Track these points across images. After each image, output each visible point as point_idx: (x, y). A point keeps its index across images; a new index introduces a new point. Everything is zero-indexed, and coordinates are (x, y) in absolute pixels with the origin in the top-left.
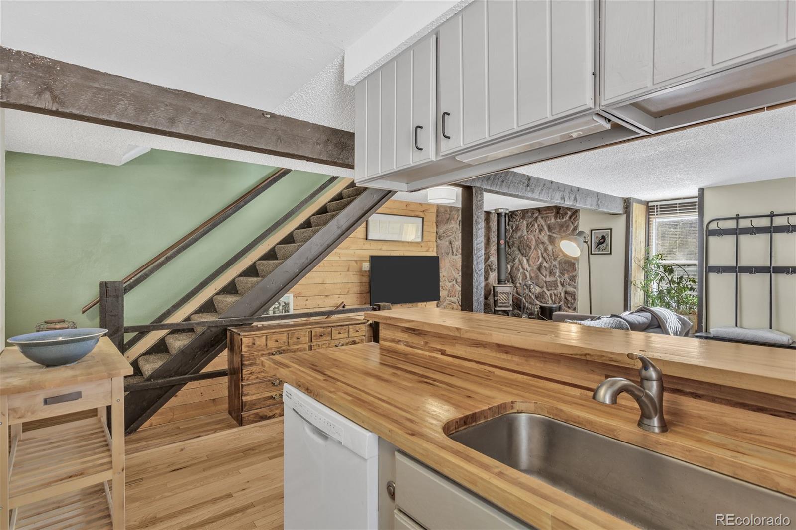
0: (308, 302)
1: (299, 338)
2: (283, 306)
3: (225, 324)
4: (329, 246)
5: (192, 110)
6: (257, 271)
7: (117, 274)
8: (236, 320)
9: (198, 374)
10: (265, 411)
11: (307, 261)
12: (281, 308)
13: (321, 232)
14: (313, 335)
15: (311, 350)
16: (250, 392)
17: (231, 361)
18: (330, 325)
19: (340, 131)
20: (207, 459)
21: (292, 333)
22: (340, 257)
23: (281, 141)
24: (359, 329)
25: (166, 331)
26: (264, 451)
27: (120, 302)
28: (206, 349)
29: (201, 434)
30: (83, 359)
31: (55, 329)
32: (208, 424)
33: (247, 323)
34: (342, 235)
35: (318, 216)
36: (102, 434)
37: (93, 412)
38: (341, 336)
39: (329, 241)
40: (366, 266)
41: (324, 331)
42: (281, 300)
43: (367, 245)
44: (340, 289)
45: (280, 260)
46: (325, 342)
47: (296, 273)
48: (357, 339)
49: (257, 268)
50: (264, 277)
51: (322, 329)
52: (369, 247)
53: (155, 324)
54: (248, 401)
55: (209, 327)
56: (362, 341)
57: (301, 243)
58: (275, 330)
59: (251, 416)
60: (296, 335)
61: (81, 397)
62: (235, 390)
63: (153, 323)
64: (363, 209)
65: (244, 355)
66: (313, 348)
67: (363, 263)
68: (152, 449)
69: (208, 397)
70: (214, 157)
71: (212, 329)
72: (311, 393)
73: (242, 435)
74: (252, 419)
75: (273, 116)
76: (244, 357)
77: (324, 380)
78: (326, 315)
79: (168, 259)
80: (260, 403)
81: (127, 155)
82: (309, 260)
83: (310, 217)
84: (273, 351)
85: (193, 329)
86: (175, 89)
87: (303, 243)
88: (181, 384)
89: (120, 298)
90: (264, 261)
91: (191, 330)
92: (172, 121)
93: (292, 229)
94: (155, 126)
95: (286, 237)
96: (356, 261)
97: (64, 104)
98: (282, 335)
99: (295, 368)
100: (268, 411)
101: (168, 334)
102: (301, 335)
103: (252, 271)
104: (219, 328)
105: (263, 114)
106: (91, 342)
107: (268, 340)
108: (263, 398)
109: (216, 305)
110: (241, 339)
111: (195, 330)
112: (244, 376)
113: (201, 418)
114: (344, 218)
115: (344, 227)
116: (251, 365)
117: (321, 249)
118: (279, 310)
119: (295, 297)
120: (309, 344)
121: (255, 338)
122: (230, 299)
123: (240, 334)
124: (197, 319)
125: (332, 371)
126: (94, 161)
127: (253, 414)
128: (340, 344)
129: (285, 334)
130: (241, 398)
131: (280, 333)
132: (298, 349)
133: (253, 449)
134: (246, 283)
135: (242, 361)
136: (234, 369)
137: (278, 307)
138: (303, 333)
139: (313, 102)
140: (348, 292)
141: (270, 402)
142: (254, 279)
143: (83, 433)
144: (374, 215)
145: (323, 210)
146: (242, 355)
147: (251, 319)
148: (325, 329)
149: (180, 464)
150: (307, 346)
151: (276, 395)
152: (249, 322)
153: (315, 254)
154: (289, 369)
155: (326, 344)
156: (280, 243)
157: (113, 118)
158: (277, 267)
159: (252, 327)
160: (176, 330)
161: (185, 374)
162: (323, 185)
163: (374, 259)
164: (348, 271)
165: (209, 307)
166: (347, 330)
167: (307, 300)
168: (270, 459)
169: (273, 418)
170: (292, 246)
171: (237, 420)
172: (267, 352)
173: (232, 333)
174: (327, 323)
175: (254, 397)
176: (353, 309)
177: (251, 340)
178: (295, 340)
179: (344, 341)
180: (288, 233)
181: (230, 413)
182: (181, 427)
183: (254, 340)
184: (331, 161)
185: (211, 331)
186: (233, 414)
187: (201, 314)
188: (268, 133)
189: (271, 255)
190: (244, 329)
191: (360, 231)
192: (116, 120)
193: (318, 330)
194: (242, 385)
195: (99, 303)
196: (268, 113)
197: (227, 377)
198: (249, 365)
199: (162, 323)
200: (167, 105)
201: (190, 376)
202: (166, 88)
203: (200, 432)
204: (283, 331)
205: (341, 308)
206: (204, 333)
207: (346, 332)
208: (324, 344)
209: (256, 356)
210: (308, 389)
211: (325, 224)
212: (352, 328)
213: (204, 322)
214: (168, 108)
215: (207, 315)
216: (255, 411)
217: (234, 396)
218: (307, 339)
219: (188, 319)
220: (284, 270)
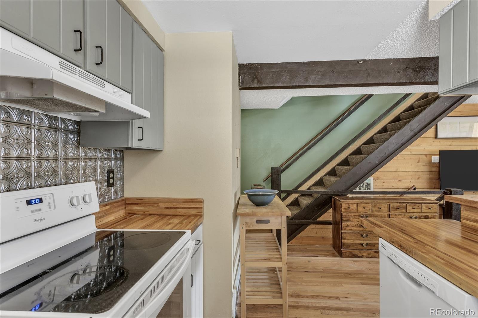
0: (384, 184)
1: (380, 208)
2: (366, 185)
3: (331, 194)
4: (403, 144)
5: (317, 70)
6: (349, 162)
7: (277, 164)
8: (337, 192)
9: (315, 221)
10: (356, 252)
11: (385, 156)
12: (364, 186)
13: (396, 134)
14: (391, 207)
15: (390, 218)
16: (347, 238)
17: (334, 217)
18: (405, 201)
19: (417, 58)
20: (323, 271)
21: (375, 204)
22: (411, 152)
23: (370, 76)
24: (432, 207)
25: (299, 194)
26: (357, 278)
27: (280, 177)
28: (320, 207)
29: (318, 256)
30: (270, 204)
31: (257, 188)
32: (321, 251)
33: (344, 194)
34: (415, 136)
35: (393, 124)
36: (275, 243)
37: (271, 231)
38: (415, 211)
39: (403, 141)
40: (436, 159)
41: (400, 205)
42: (365, 181)
43: (437, 142)
44: (412, 176)
45: (364, 155)
46: (401, 213)
47: (377, 163)
48: (430, 215)
49: (349, 160)
50: (354, 166)
51: (399, 204)
52: (439, 144)
53: (295, 190)
54: (345, 243)
55: (322, 195)
56: (434, 217)
57: (380, 144)
58: (363, 201)
59: (348, 253)
60: (378, 205)
61: (269, 223)
62: (337, 235)
63: (293, 189)
64: (434, 115)
65: (343, 214)
66: (391, 217)
67: (433, 157)
68: (294, 256)
69: (320, 235)
70: (324, 95)
71: (324, 196)
72: (404, 249)
73: (342, 263)
74: (348, 255)
75: (365, 61)
76: (343, 215)
77: (414, 242)
78: (399, 194)
79: (301, 155)
80: (353, 246)
81: (282, 102)
82: (387, 155)
83: (386, 125)
84: (362, 214)
85: (311, 194)
86: (308, 61)
87: (382, 143)
88: (307, 225)
89: (280, 176)
90: (353, 156)
91: (311, 195)
92: (306, 79)
93: (372, 134)
94: (298, 84)
95: (368, 140)
96: (426, 155)
97: (261, 82)
98: (368, 204)
99: (387, 229)
100: (358, 253)
101: (300, 196)
102: (382, 206)
103: (345, 162)
104: (327, 196)
105: (358, 61)
106: (272, 196)
107: (358, 207)
108: (355, 243)
109: (324, 182)
110: (341, 204)
111: (313, 195)
112: (343, 227)
113: (317, 246)
114: (415, 123)
115: (416, 130)
116: (347, 221)
117: (397, 147)
118: (363, 188)
119: (375, 180)
120: (388, 213)
121: (350, 204)
122: (333, 179)
123: (340, 201)
124: (314, 189)
125: (418, 236)
126: (268, 108)
127: (349, 252)
128: (414, 217)
129: (370, 204)
130: (341, 240)
131: (367, 203)
132: (379, 215)
133: (350, 274)
134: (342, 170)
135: (341, 217)
136: (336, 221)
137: (363, 186)
138: (383, 205)
139: (396, 43)
140: (418, 178)
141: (359, 247)
142: (348, 167)
143: (268, 240)
144: (445, 118)
145: (397, 119)
146: (341, 214)
147: (346, 192)
148: (400, 204)
149: (308, 269)
150: (386, 214)
151: (364, 243)
152: (345, 194)
153: (392, 150)
154: (383, 229)
155: (402, 215)
156: (364, 144)
157: (280, 85)
158: (363, 160)
159: (347, 197)
160: (303, 194)
161: (309, 220)
162: (398, 101)
163: (442, 154)
164: (419, 162)
165: (320, 183)
166: (420, 207)
167: (384, 182)
168: (362, 284)
169: (362, 258)
170: (374, 146)
171: (339, 253)
172: (357, 214)
173: (335, 200)
174: (403, 200)
175: (349, 241)
176: (425, 192)
177: (347, 205)
178: (377, 209)
179: (417, 215)
180: (370, 137)
181: (334, 247)
182: (307, 249)
183: (349, 205)
184: (409, 82)
185: (323, 197)
186: (336, 249)
187: (316, 187)
188: (361, 73)
189: (358, 152)
190: (342, 198)
191: (430, 132)
192: (281, 85)
193: (395, 204)
194: (342, 232)
195: (271, 177)
196: (361, 60)
197: (332, 225)
198: (346, 221)
199: (298, 190)
200: (304, 71)
201: (311, 221)
202: (304, 62)
203: (318, 254)
204: (369, 202)
205: (412, 190)
206: (318, 198)
207: (419, 208)
208: (400, 214)
209: (350, 215)
210: (401, 246)
211: (400, 128)
212: (425, 206)
213: (319, 191)
214: (304, 73)
215: (320, 187)
216: (350, 250)
217: (336, 238)
218: (387, 210)
219: (309, 189)
220: (368, 162)
